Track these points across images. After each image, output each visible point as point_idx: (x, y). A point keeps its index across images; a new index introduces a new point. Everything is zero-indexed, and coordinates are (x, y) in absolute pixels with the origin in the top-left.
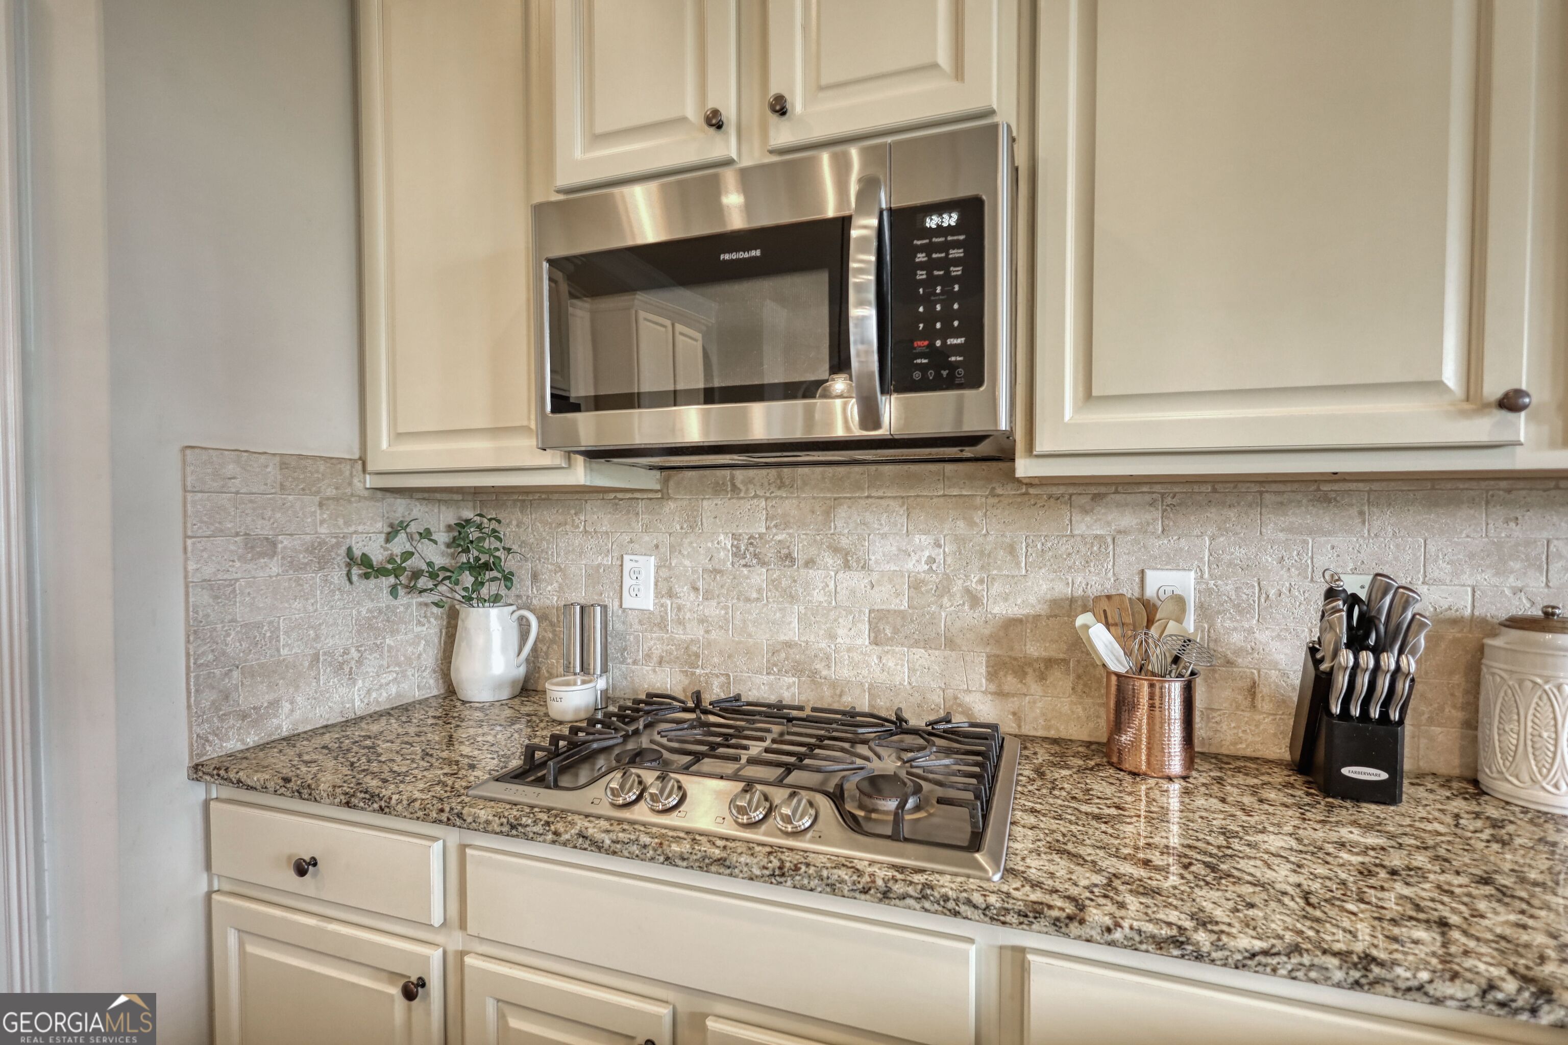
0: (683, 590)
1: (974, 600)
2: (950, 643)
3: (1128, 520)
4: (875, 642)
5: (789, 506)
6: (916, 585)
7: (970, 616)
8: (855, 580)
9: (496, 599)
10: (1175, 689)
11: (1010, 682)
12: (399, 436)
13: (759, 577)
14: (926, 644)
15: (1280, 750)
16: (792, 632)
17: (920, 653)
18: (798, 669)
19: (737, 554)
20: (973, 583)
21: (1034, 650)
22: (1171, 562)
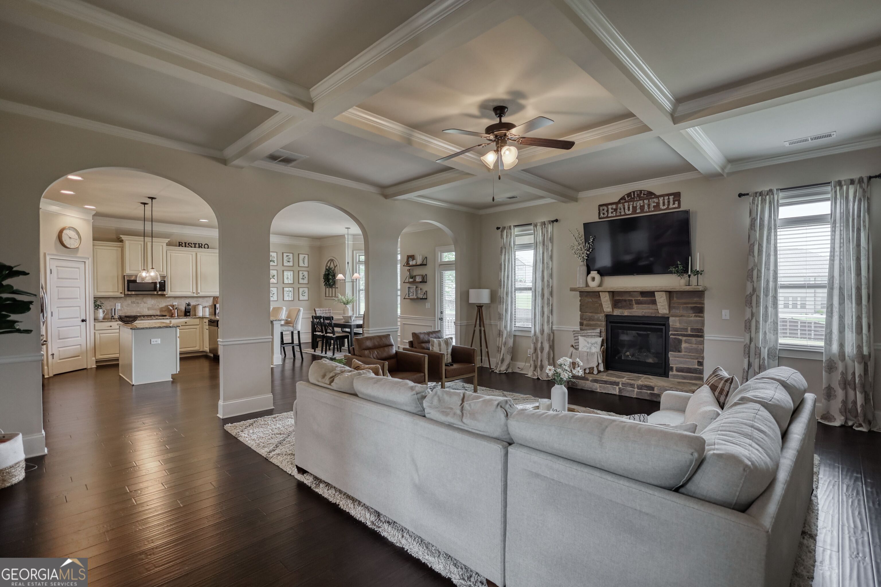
0: (125, 307)
1: (158, 306)
2: (156, 309)
3: (171, 299)
4: (148, 310)
5: (138, 298)
6: (152, 305)
7: (158, 307)
8: (146, 305)
9: (101, 308)
10: (176, 310)
11: (162, 312)
12: (97, 291)
13: (134, 305)
14: (154, 310)
15: (184, 315)
16: (139, 310)
17: (153, 311)
18: (139, 313)
19: (131, 303)
20: (158, 304)
21: (164, 310)
22: (175, 302)
